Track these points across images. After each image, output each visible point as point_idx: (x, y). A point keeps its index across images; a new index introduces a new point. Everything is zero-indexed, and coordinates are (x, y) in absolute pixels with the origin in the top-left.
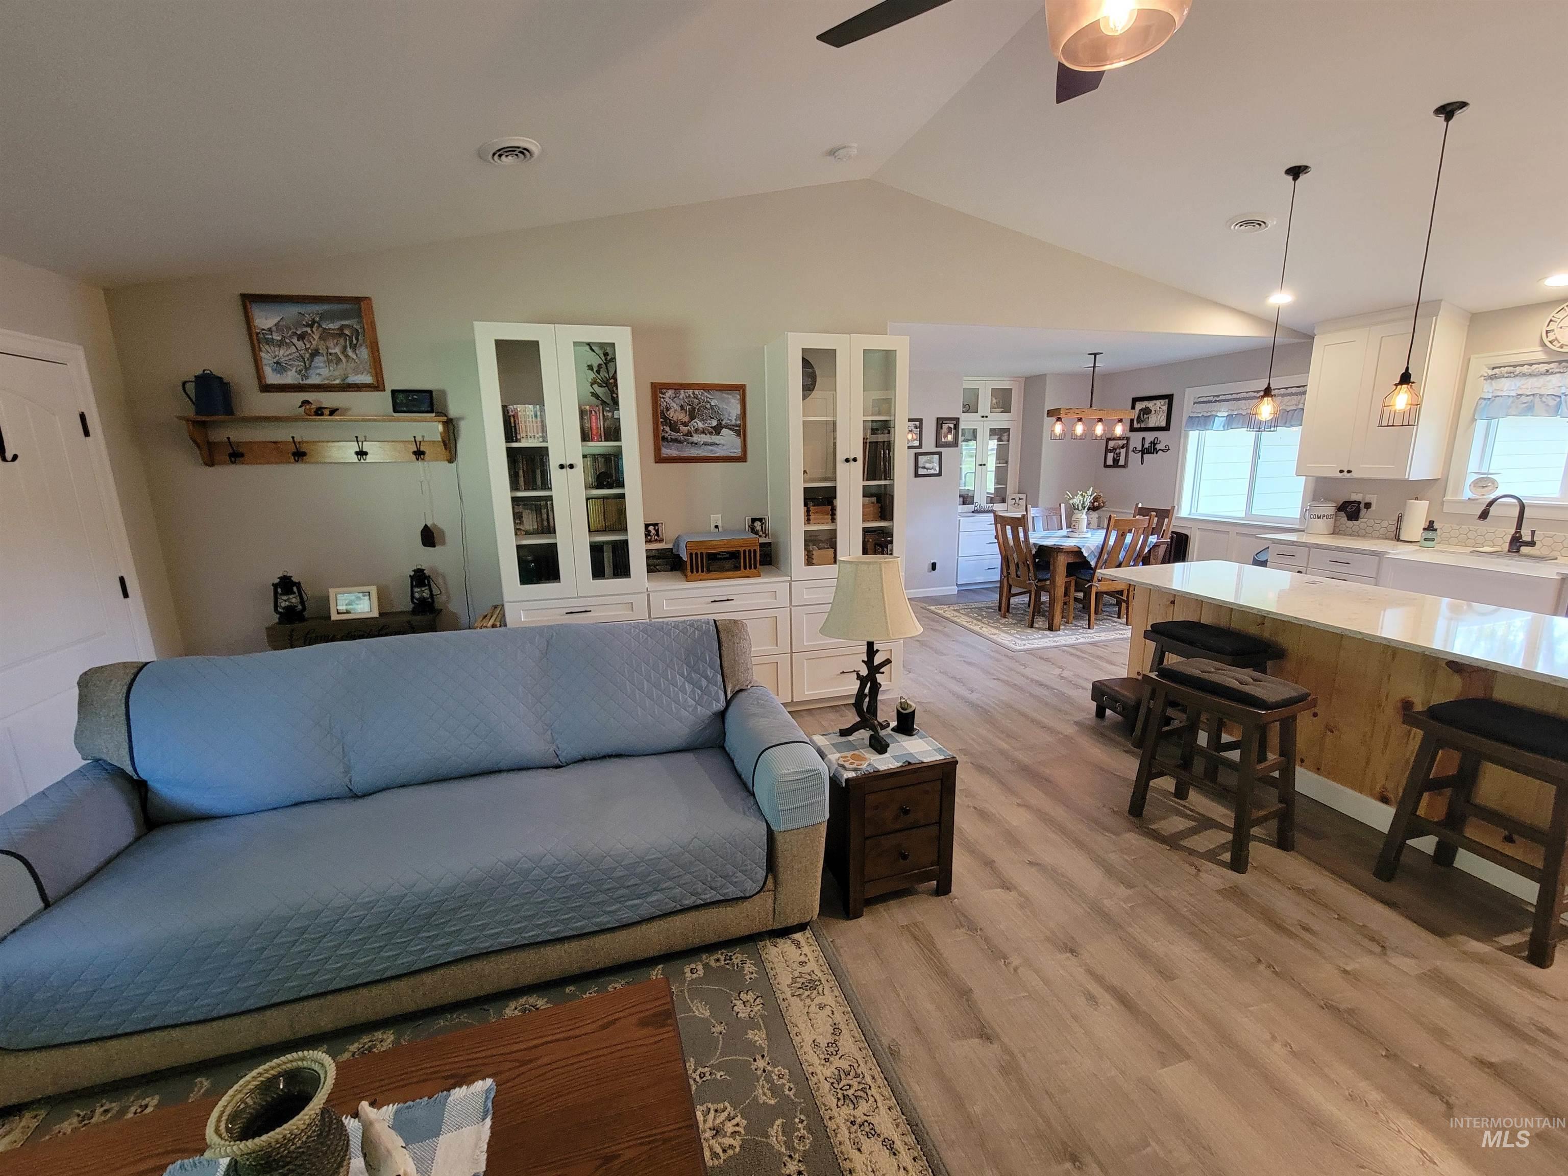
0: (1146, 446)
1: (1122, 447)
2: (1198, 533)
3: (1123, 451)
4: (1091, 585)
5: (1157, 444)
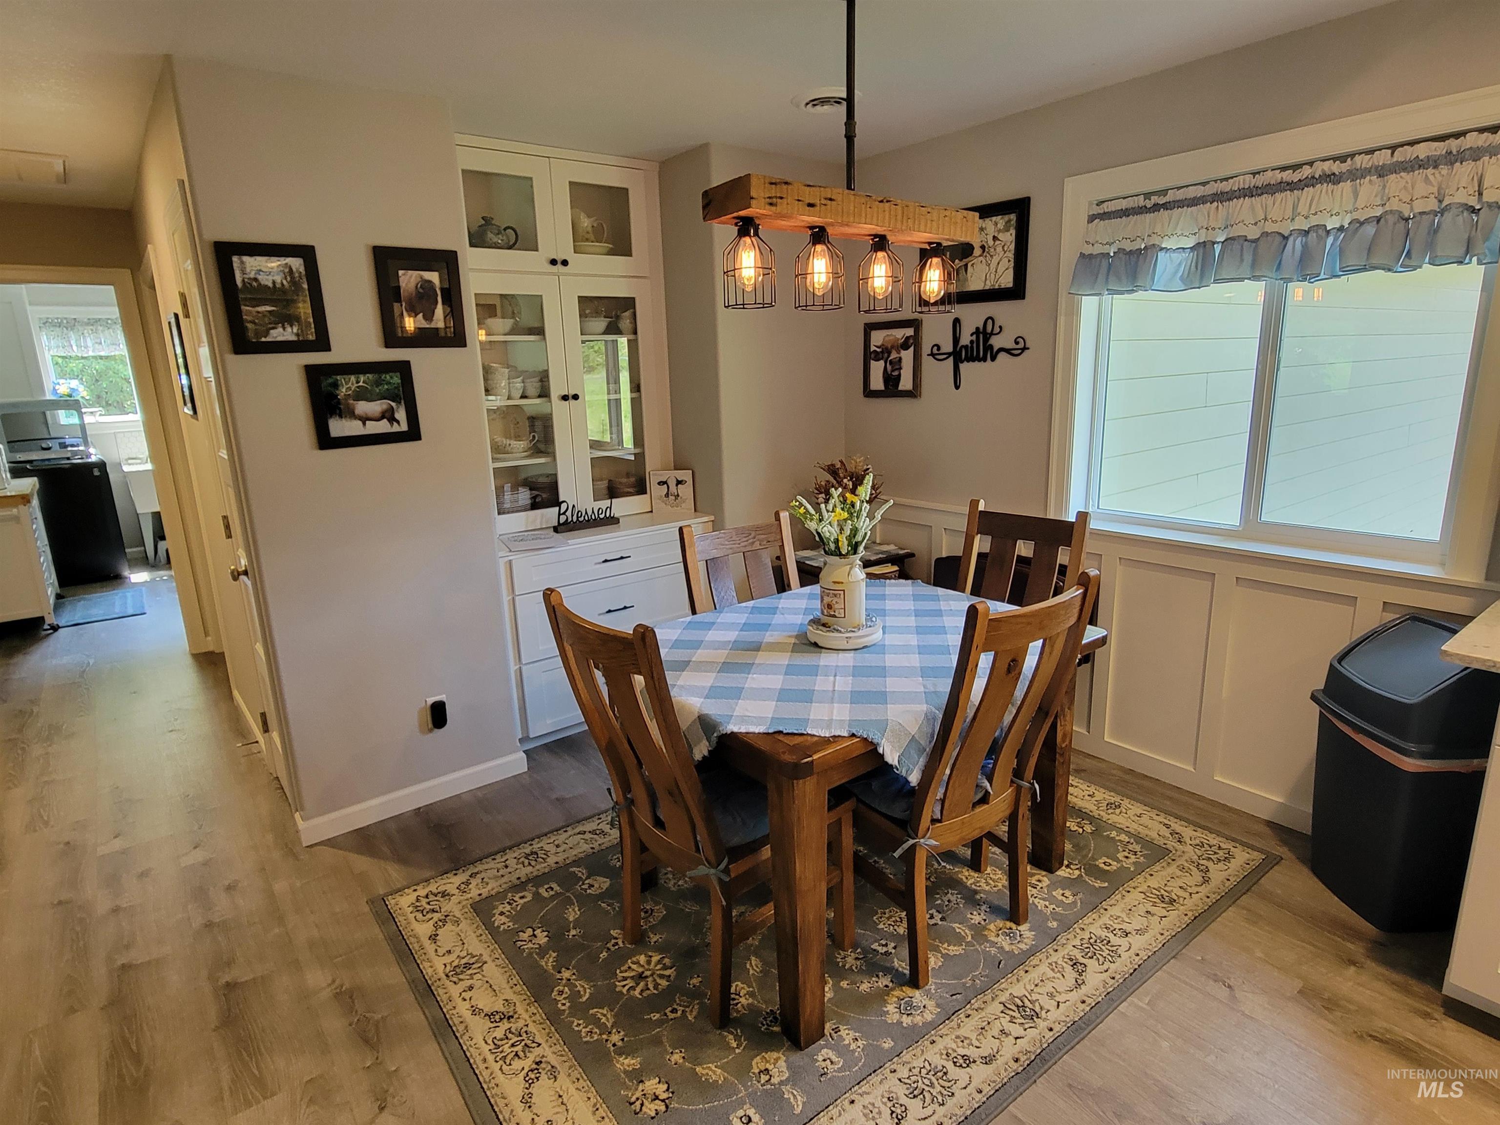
0: (966, 339)
1: (905, 346)
2: (1120, 569)
3: (907, 356)
4: (914, 846)
5: (992, 334)
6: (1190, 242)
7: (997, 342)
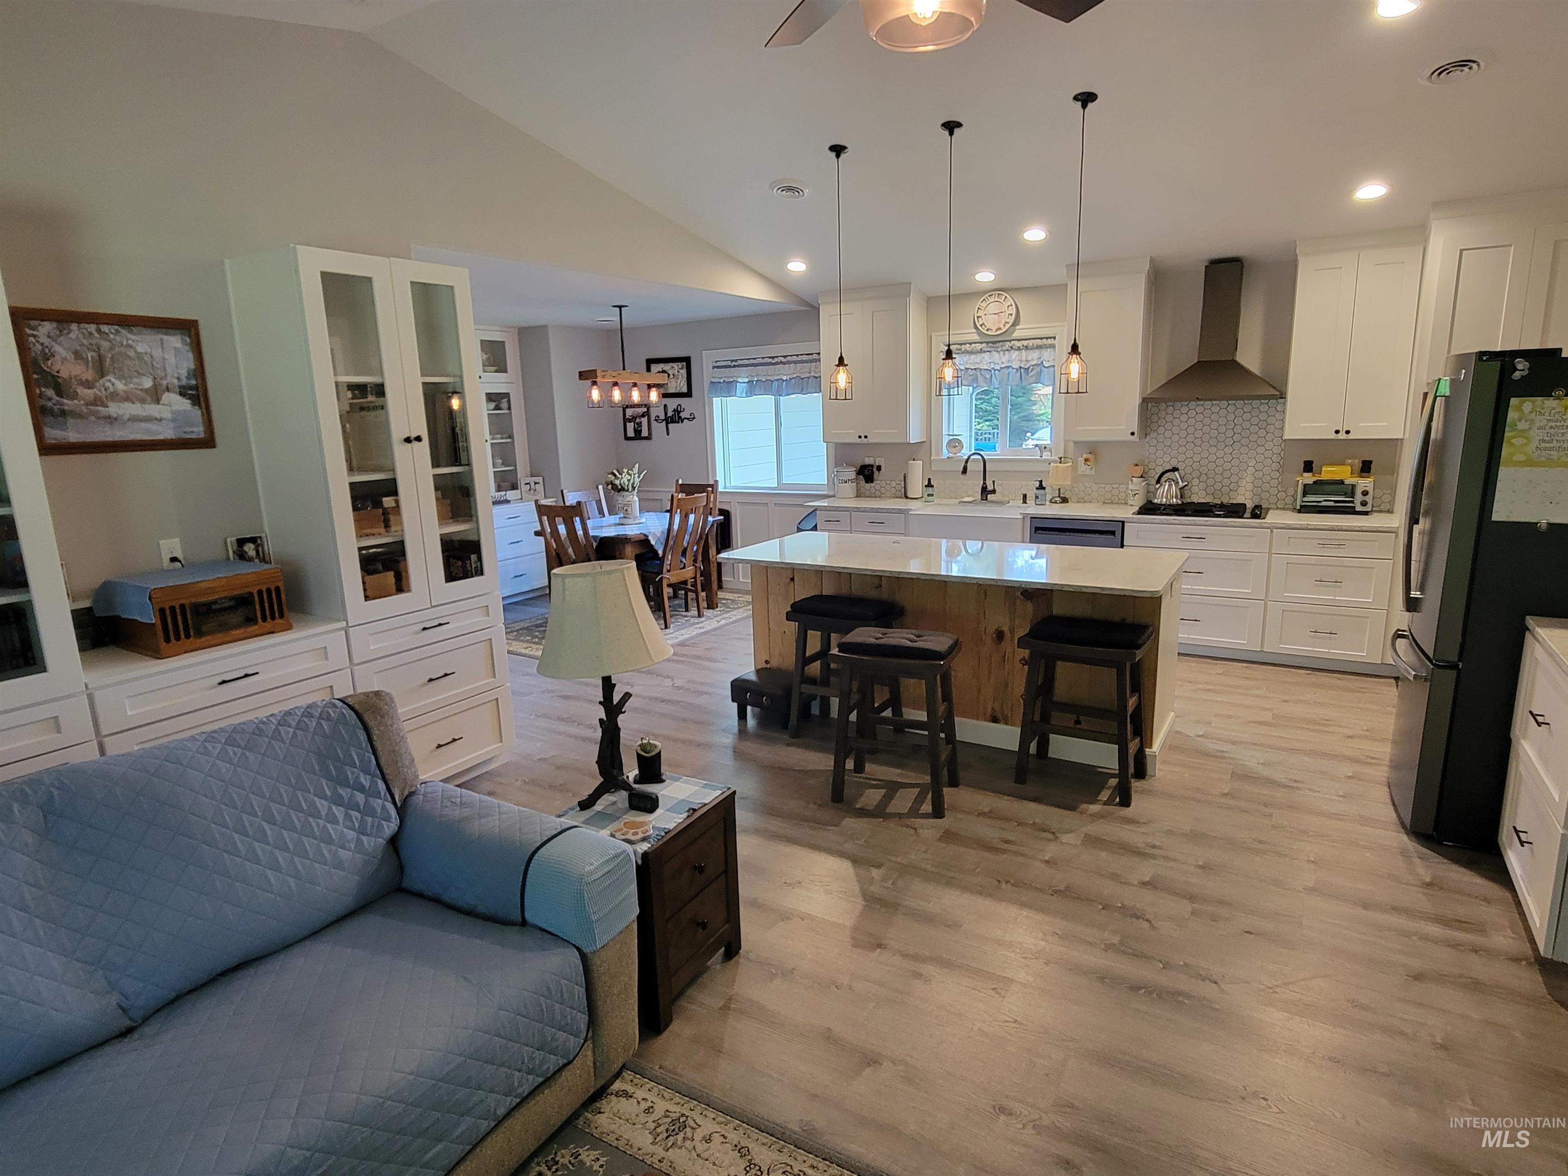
0: (670, 414)
1: (643, 416)
2: (738, 507)
3: (644, 421)
4: (662, 578)
5: (680, 411)
6: (746, 380)
7: (683, 415)
